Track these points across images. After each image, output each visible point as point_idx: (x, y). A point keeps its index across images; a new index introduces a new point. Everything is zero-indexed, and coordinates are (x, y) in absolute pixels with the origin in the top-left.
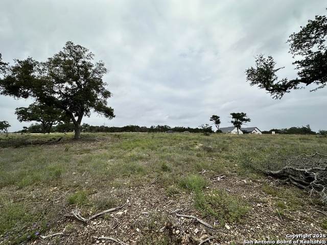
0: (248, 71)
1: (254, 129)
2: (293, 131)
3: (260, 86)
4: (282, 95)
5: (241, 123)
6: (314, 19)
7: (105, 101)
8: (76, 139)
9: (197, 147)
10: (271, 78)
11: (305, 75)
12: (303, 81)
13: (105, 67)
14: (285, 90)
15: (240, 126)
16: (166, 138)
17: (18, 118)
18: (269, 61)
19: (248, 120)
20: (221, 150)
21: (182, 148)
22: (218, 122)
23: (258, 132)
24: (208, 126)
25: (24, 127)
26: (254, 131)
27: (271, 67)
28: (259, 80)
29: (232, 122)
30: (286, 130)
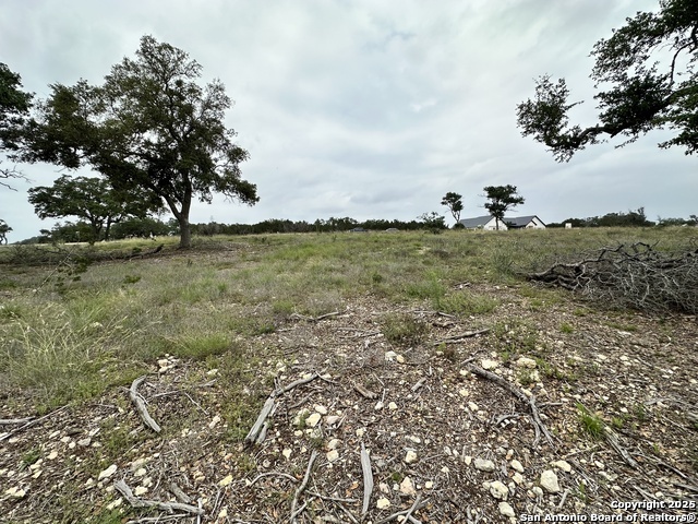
0: (521, 107)
1: (530, 219)
2: (610, 220)
3: (538, 138)
4: (572, 153)
5: (504, 208)
6: (634, 17)
7: (236, 169)
8: (183, 247)
9: (421, 252)
10: (558, 123)
11: (610, 120)
12: (606, 129)
13: (226, 93)
14: (576, 146)
15: (502, 215)
16: (359, 239)
17: (36, 211)
18: (559, 89)
19: (520, 201)
20: (463, 254)
21: (396, 254)
22: (457, 207)
23: (540, 225)
24: (436, 217)
25: (43, 231)
26: (531, 224)
27: (562, 101)
28: (537, 126)
29: (487, 206)
30: (596, 219)
